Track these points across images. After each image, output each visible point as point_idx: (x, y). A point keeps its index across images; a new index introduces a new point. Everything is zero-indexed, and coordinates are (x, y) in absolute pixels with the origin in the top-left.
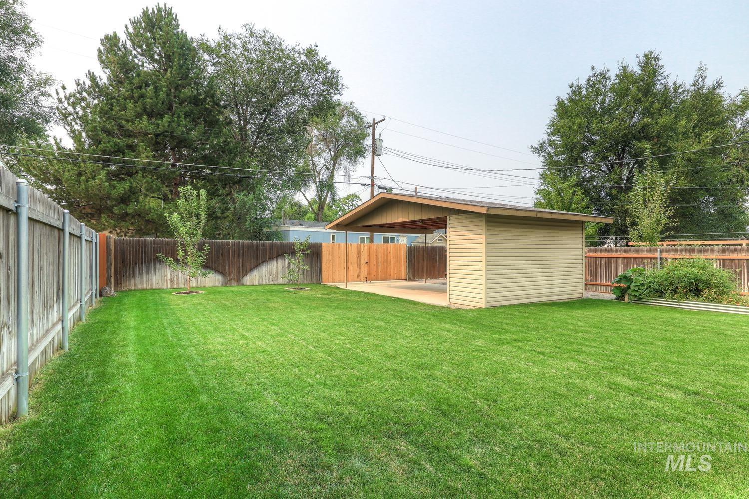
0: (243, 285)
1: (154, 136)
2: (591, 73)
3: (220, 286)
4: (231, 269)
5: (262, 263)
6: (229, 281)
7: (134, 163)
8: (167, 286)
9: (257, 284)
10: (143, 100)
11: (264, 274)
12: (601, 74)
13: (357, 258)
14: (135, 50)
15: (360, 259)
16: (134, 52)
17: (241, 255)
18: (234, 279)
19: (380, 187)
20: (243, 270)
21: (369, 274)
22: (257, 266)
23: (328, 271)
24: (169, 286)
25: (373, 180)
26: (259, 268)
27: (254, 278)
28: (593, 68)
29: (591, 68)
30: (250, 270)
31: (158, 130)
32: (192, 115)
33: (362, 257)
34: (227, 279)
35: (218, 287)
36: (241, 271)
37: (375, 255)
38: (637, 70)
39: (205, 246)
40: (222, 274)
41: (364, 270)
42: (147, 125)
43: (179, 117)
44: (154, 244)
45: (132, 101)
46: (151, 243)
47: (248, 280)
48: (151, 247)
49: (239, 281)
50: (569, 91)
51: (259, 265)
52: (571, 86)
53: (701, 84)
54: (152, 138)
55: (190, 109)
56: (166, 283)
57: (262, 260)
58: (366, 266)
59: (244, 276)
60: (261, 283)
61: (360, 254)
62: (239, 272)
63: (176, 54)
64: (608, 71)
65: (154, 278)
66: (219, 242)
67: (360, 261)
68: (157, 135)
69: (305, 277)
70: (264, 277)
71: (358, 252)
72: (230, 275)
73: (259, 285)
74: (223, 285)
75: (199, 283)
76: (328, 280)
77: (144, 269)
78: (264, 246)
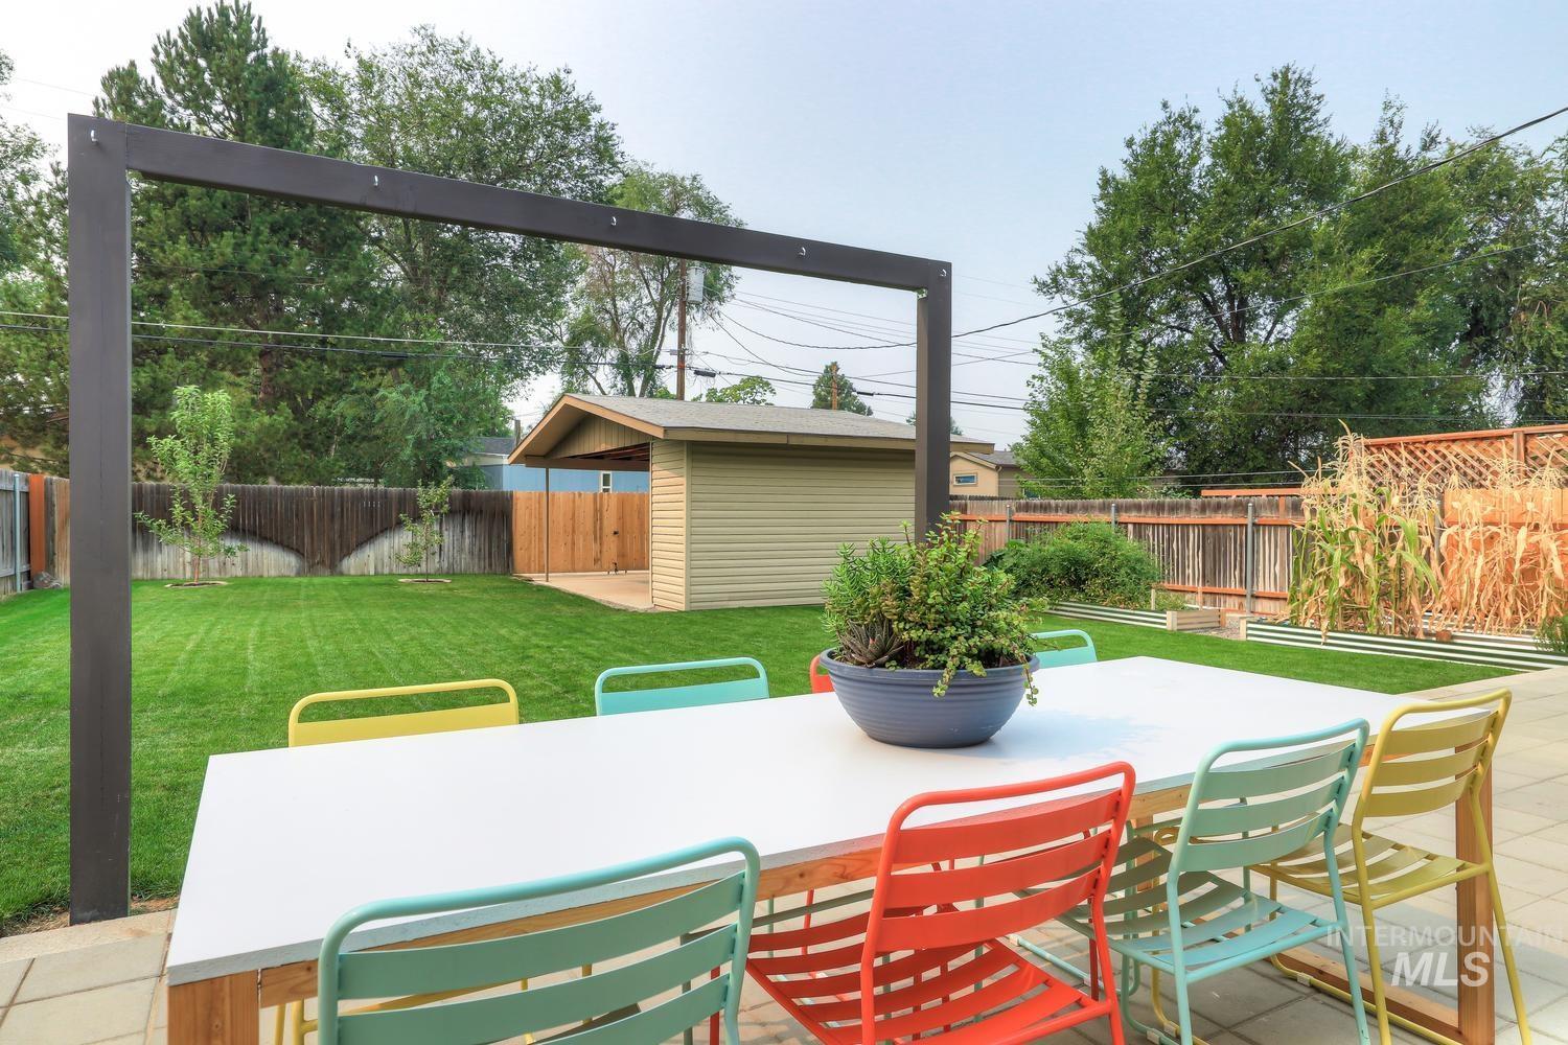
0: (341, 574)
1: (203, 275)
2: (1161, 116)
3: (293, 574)
4: (315, 543)
5: (382, 532)
6: (312, 566)
7: (161, 331)
8: (185, 574)
9: (372, 573)
10: (182, 203)
11: (386, 554)
12: (1181, 117)
13: (595, 523)
14: (171, 96)
15: (601, 523)
16: (169, 102)
17: (337, 516)
18: (322, 562)
19: (697, 373)
20: (341, 545)
21: (622, 555)
22: (372, 537)
23: (528, 549)
24: (188, 575)
25: (681, 359)
26: (377, 542)
27: (368, 560)
28: (1165, 105)
29: (1161, 106)
30: (357, 546)
31: (212, 262)
32: (288, 229)
33: (605, 522)
34: (308, 562)
35: (289, 576)
36: (338, 547)
37: (636, 517)
38: (1262, 108)
39: (228, 497)
40: (298, 552)
41: (611, 547)
42: (188, 253)
43: (258, 233)
44: (158, 493)
45: (160, 205)
46: (152, 492)
47: (351, 564)
48: (152, 499)
49: (333, 567)
50: (1126, 154)
51: (377, 534)
52: (1130, 143)
53: (1391, 140)
54: (199, 280)
55: (282, 215)
56: (181, 568)
57: (382, 525)
58: (614, 538)
59: (345, 556)
60: (380, 570)
61: (601, 515)
62: (332, 550)
63: (251, 104)
64: (1196, 111)
65: (159, 559)
66: (292, 492)
67: (601, 529)
68: (210, 274)
69: (477, 560)
70: (386, 560)
71: (596, 510)
72: (313, 555)
73: (376, 574)
74: (298, 574)
75: (250, 570)
76: (530, 567)
77: (139, 542)
78: (386, 497)
